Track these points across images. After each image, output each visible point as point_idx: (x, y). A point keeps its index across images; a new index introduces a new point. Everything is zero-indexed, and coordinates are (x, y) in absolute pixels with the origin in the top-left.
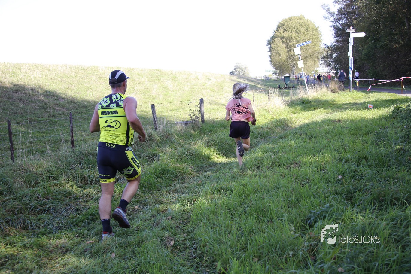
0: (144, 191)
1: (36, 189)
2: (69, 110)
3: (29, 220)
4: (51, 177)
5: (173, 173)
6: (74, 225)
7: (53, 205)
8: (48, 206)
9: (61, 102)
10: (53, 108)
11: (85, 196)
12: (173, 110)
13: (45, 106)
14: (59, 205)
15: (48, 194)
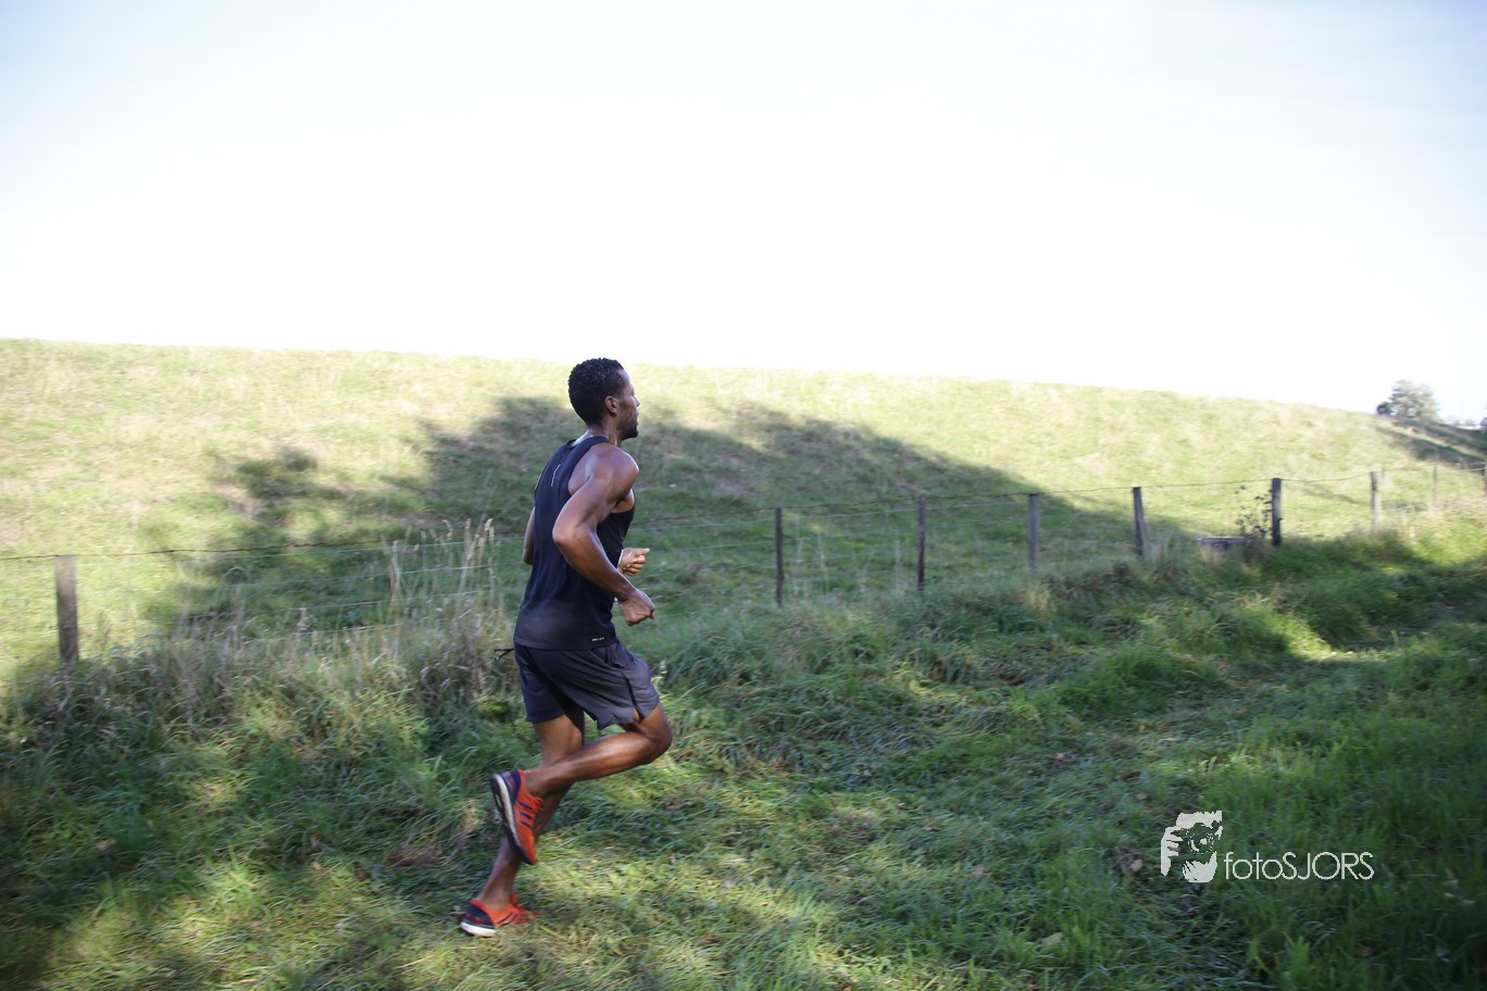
0: (1087, 715)
1: (823, 677)
2: (926, 488)
3: (798, 749)
4: (862, 652)
5: (1170, 678)
7: (857, 723)
8: (844, 723)
9: (910, 466)
11: (935, 709)
12: (1196, 505)
13: (870, 475)
14: (870, 725)
15: (849, 693)
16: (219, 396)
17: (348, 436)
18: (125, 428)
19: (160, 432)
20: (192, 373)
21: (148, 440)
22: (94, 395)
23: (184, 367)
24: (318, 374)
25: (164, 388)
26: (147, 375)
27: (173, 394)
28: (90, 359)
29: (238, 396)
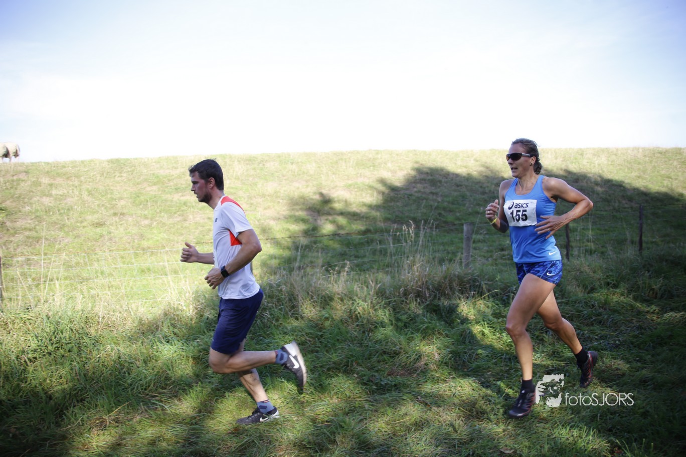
1: (592, 295)
2: (638, 204)
4: (611, 283)
6: (635, 347)
10: (619, 201)
15: (606, 303)
16: (304, 172)
17: (359, 188)
18: (266, 188)
19: (280, 189)
20: (292, 163)
21: (275, 193)
22: (253, 175)
23: (288, 161)
24: (345, 161)
25: (281, 170)
26: (274, 166)
27: (285, 173)
28: (250, 160)
29: (312, 172)
